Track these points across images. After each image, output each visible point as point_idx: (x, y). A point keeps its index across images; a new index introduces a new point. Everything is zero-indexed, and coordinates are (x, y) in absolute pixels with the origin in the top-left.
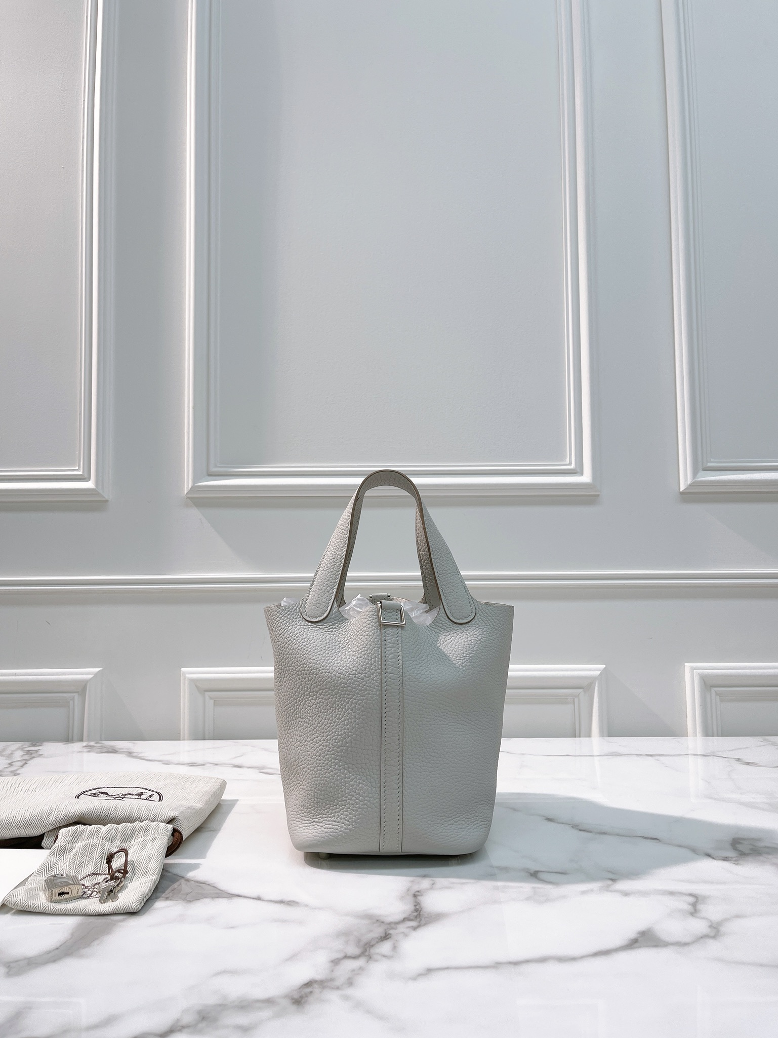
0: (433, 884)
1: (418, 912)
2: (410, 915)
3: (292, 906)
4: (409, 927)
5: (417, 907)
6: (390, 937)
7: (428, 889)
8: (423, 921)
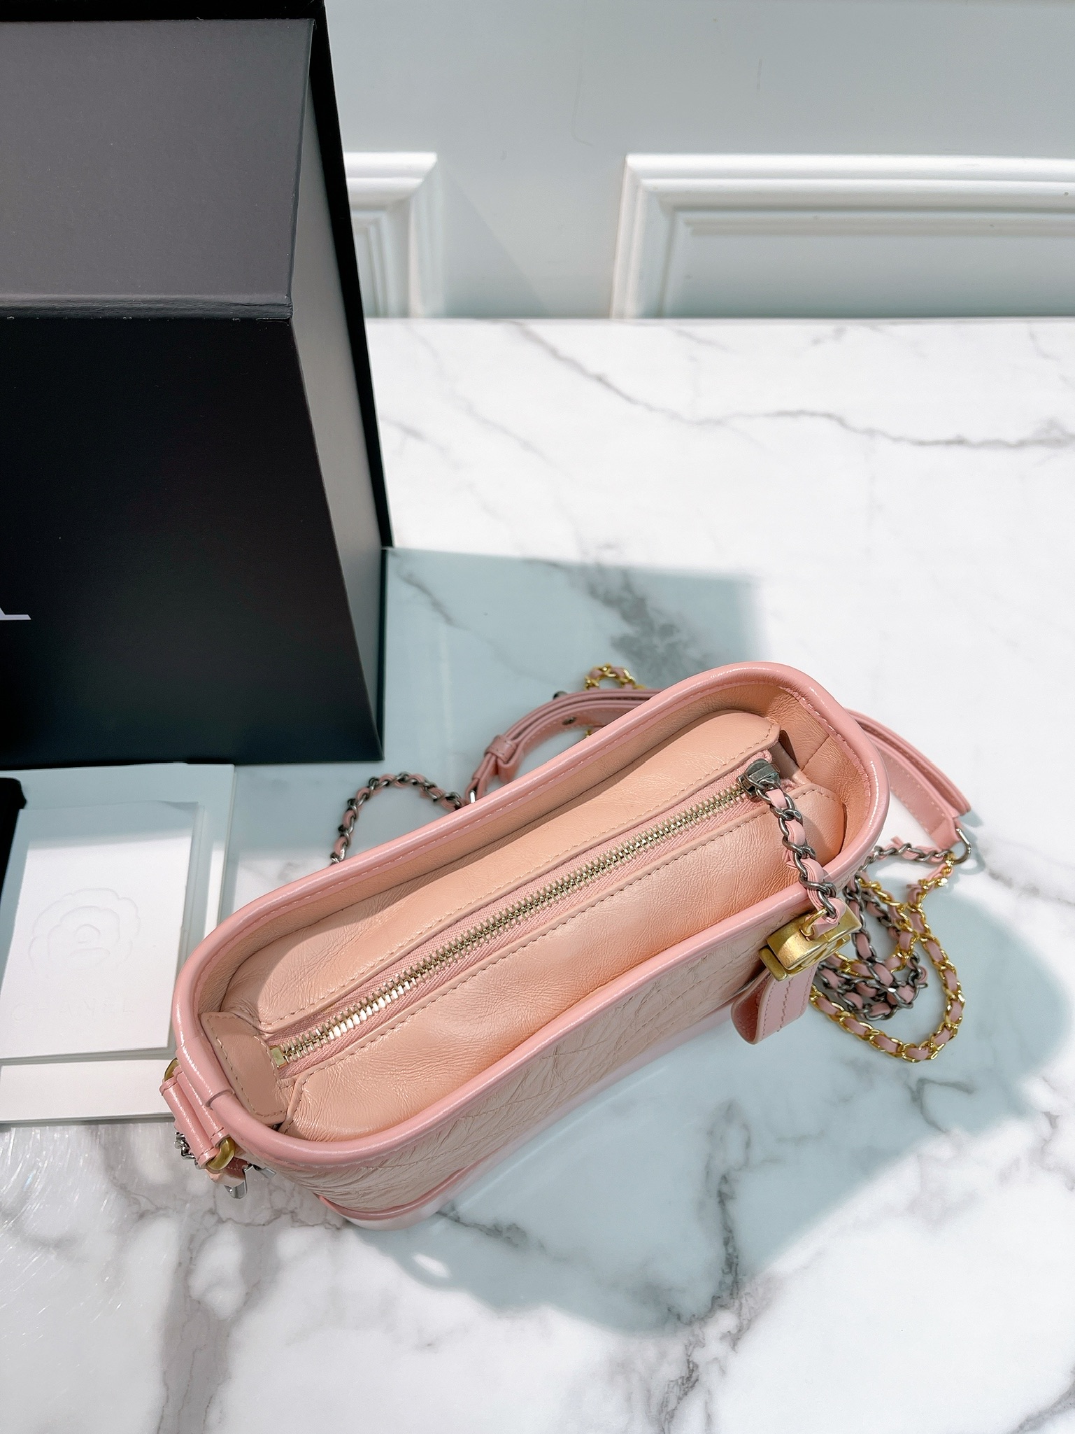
0: (748, 1144)
1: (733, 1269)
2: (721, 1283)
3: (516, 1246)
4: (723, 1337)
5: (731, 1250)
6: (697, 1380)
7: (740, 1169)
8: (745, 1310)
